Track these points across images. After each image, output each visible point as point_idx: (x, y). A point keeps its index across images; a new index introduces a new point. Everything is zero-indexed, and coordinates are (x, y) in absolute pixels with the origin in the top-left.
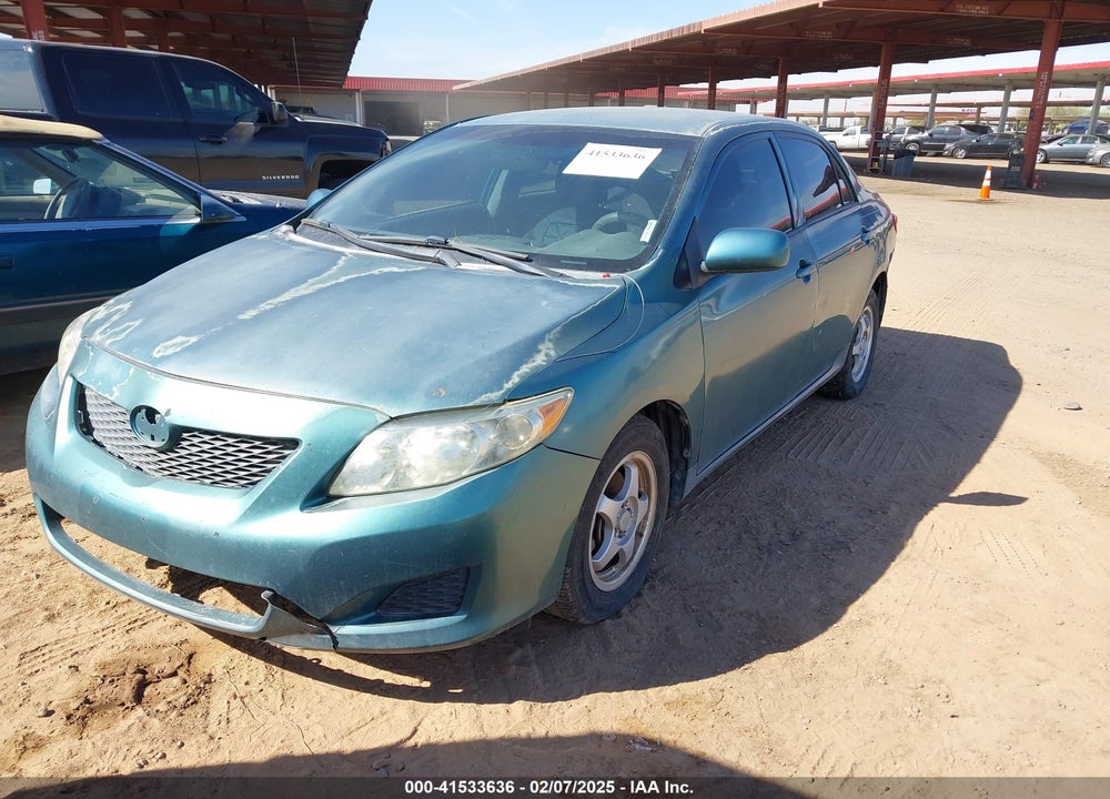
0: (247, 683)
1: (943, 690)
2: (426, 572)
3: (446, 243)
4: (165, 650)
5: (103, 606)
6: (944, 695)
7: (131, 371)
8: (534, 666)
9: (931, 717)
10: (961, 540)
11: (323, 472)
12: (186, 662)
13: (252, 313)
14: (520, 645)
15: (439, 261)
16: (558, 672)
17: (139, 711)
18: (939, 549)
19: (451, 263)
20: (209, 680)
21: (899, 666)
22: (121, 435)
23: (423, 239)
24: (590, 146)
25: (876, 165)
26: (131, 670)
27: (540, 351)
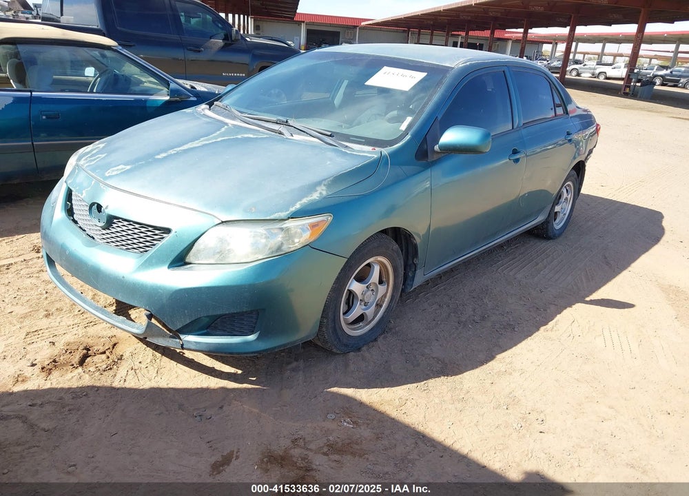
0: (140, 363)
1: (542, 416)
2: (233, 311)
3: (287, 122)
4: (103, 340)
5: (76, 313)
6: (540, 420)
7: (93, 182)
8: (301, 373)
9: (528, 431)
10: (588, 332)
11: (182, 248)
12: (111, 348)
13: (163, 155)
14: (296, 360)
15: (281, 133)
16: (313, 378)
17: (80, 369)
18: (572, 336)
19: (287, 135)
20: (121, 358)
21: (519, 400)
22: (85, 218)
23: (274, 119)
24: (386, 69)
25: (627, 90)
26: (82, 347)
27: (317, 191)
